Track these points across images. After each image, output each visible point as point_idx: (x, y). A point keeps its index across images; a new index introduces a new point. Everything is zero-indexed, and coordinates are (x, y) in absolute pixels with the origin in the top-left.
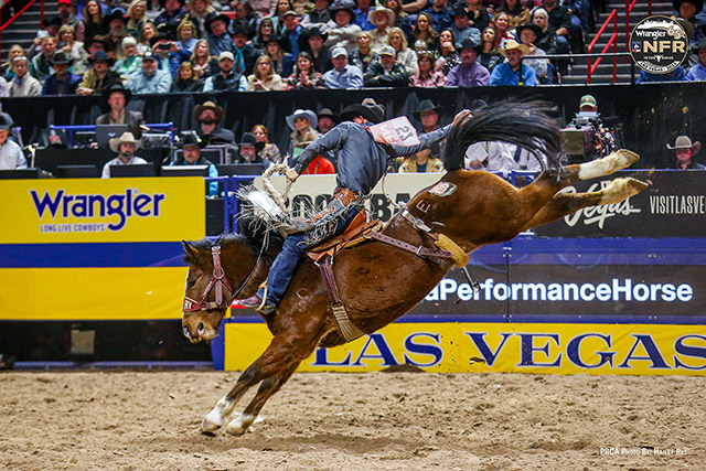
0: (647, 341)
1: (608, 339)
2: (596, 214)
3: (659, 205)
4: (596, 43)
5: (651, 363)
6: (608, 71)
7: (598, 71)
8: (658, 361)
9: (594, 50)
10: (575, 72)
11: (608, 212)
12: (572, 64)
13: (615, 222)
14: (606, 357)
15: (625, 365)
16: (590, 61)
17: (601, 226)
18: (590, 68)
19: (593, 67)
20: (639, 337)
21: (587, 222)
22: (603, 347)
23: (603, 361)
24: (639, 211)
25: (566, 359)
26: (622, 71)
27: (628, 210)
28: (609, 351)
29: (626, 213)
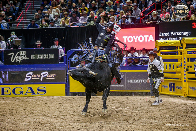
0: (31, 88)
1: (22, 88)
2: (19, 59)
3: (33, 57)
4: (19, 19)
5: (32, 93)
6: (21, 26)
7: (19, 26)
8: (33, 93)
9: (18, 21)
10: (14, 26)
11: (21, 59)
12: (13, 24)
13: (23, 61)
14: (21, 92)
15: (26, 94)
16: (17, 23)
17: (20, 62)
18: (17, 25)
19: (18, 25)
20: (29, 88)
21: (16, 61)
22: (21, 90)
23: (21, 93)
24: (28, 58)
25: (12, 93)
26: (25, 26)
27: (26, 58)
28: (22, 91)
29: (26, 59)
